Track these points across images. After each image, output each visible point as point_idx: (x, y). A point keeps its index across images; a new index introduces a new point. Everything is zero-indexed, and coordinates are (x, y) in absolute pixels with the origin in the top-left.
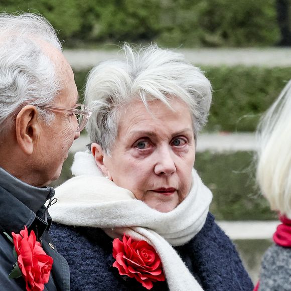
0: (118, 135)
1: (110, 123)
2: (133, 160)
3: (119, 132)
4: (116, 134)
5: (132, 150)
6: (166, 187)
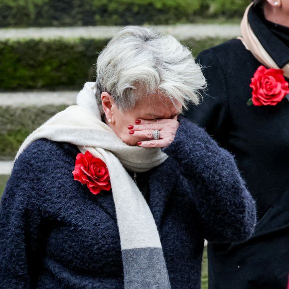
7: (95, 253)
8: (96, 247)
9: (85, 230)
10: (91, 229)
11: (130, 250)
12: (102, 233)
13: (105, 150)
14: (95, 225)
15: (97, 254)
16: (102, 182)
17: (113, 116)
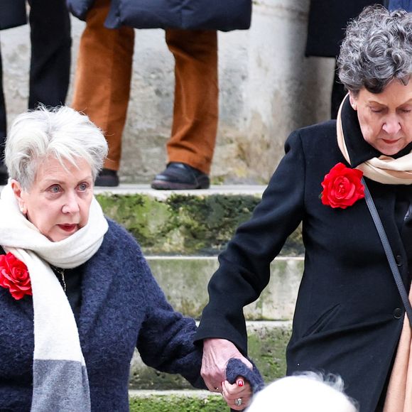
0: (35, 180)
1: (29, 169)
2: (46, 201)
3: (35, 177)
4: (33, 180)
5: (45, 193)
6: (71, 223)
7: (16, 361)
8: (17, 355)
9: (7, 335)
10: (13, 336)
11: (45, 361)
12: (25, 341)
13: (25, 250)
14: (18, 331)
15: (18, 362)
16: (25, 286)
17: (25, 204)
